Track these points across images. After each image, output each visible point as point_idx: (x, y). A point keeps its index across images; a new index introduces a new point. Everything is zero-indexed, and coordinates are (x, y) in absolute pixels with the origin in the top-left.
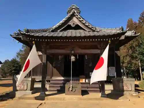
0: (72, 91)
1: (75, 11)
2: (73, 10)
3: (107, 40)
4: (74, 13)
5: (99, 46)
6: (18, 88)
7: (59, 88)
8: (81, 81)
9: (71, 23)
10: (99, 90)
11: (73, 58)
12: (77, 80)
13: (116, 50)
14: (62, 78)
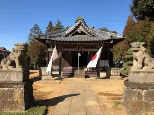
0: (79, 75)
1: (81, 21)
2: (80, 20)
3: (102, 43)
4: (81, 22)
5: (97, 47)
6: (43, 74)
7: (70, 74)
8: (84, 70)
9: (78, 30)
10: (97, 75)
11: (79, 55)
12: (82, 69)
13: (110, 48)
14: (71, 68)
